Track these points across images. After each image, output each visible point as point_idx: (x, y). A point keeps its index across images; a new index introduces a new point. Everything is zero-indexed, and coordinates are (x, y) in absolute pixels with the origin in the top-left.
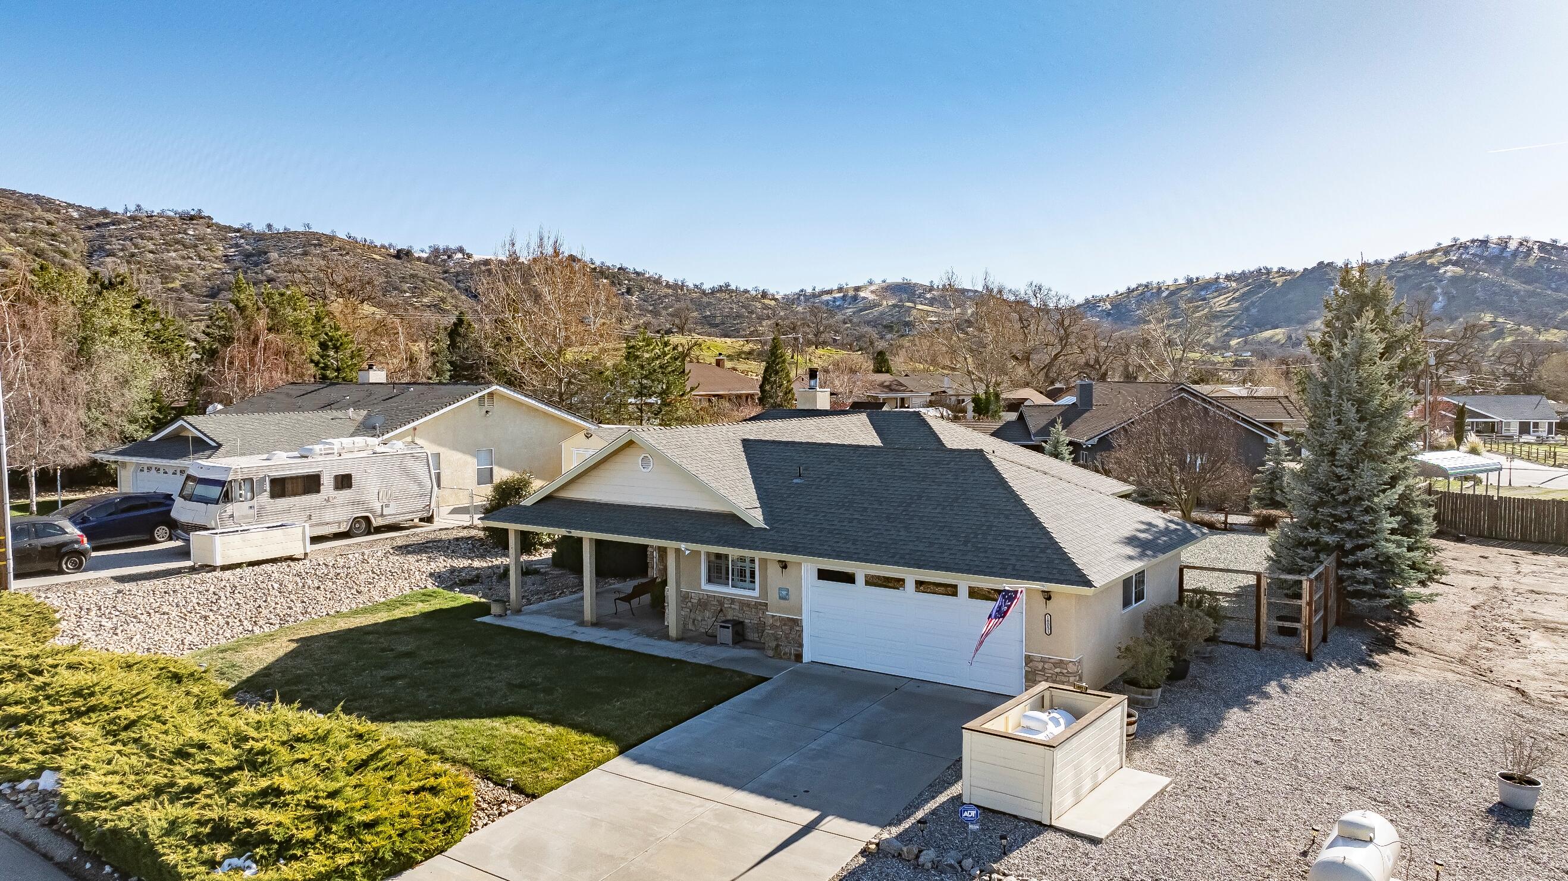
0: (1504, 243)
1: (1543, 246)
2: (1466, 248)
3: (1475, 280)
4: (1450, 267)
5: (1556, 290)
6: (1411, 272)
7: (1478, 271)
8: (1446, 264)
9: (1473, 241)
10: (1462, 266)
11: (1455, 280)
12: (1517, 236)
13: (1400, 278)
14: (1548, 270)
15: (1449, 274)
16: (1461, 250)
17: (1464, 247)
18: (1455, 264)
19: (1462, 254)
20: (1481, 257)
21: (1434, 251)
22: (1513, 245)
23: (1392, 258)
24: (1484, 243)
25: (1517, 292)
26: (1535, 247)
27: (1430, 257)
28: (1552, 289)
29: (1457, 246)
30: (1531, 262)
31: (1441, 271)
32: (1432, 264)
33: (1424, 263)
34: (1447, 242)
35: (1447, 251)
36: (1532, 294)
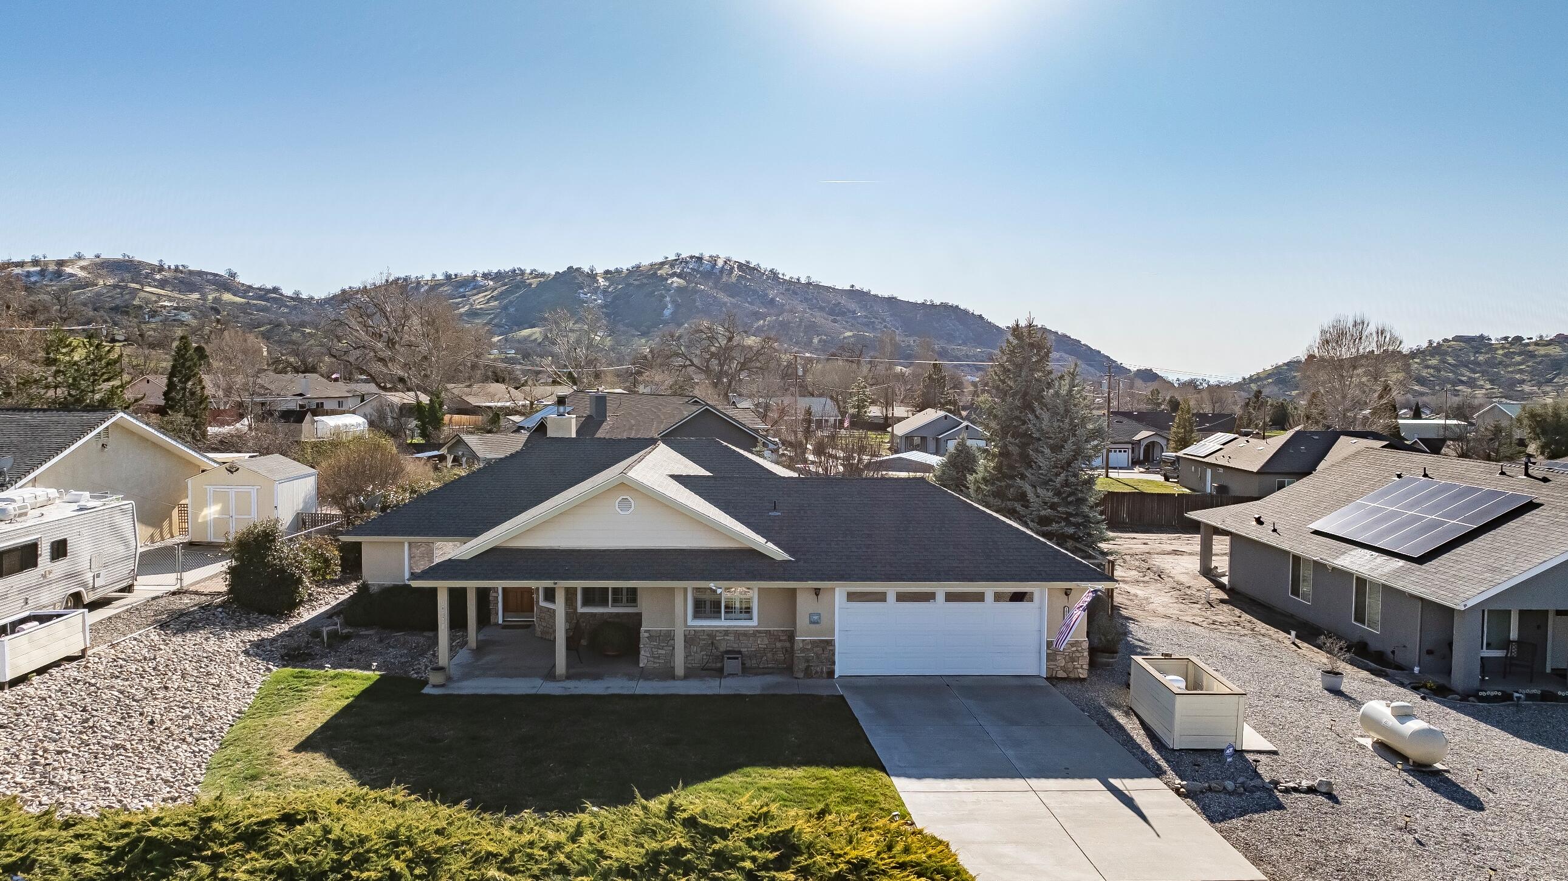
0: (714, 260)
1: (740, 266)
2: (687, 262)
3: (695, 291)
4: (675, 279)
5: (750, 303)
6: (645, 281)
7: (696, 284)
8: (674, 274)
9: (692, 257)
10: (684, 279)
11: (680, 289)
12: (723, 256)
13: (638, 286)
14: (745, 286)
15: (675, 285)
16: (683, 265)
17: (685, 262)
18: (679, 276)
19: (684, 268)
20: (698, 271)
21: (662, 264)
22: (720, 263)
23: (630, 268)
24: (700, 259)
25: (725, 304)
26: (736, 266)
27: (660, 269)
28: (748, 302)
29: (678, 261)
30: (733, 279)
31: (669, 282)
32: (661, 275)
33: (656, 273)
34: (672, 257)
35: (672, 264)
36: (735, 306)
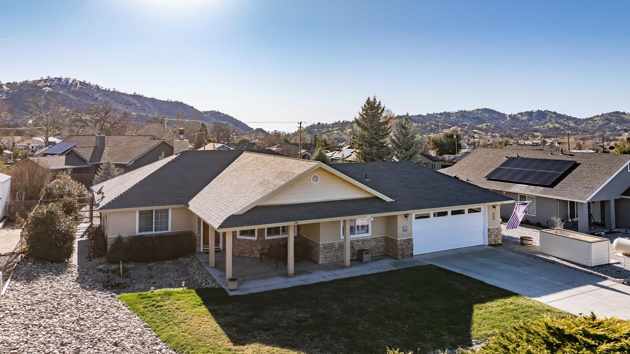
0: (67, 80)
1: (81, 83)
2: (53, 81)
3: (58, 94)
4: (47, 88)
5: (86, 100)
6: (30, 88)
7: (58, 90)
8: (46, 86)
9: (56, 78)
10: (52, 88)
11: (49, 93)
12: (72, 78)
13: (26, 91)
14: (83, 92)
15: (47, 91)
16: (51, 81)
17: (52, 80)
18: (49, 86)
19: (52, 83)
20: (59, 85)
21: (40, 81)
22: (70, 81)
23: (21, 81)
24: (60, 79)
25: (73, 100)
26: (78, 83)
27: (38, 83)
28: (85, 99)
29: (49, 80)
30: (77, 88)
31: (44, 89)
32: (39, 86)
33: (36, 85)
34: (45, 78)
35: (45, 81)
36: (78, 101)
